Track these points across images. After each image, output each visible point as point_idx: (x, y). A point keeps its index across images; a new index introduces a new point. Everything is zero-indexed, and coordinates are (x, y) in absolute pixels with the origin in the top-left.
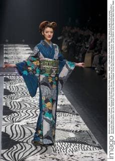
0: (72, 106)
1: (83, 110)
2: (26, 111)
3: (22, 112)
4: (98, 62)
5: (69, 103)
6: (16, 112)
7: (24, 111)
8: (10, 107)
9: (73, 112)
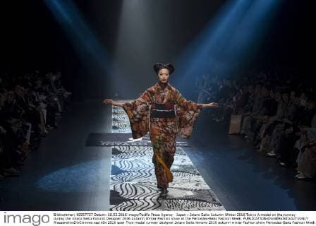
0: (212, 192)
1: (228, 197)
2: (144, 199)
3: (138, 199)
4: (250, 127)
5: (207, 187)
6: (129, 200)
7: (141, 198)
8: (121, 192)
9: (214, 200)
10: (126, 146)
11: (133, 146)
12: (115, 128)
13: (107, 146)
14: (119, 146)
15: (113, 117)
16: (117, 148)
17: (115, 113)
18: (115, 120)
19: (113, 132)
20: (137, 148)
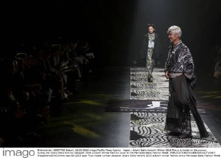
10: (144, 112)
11: (151, 112)
12: (133, 94)
13: (126, 112)
14: (138, 112)
15: (131, 84)
16: (136, 114)
17: (133, 80)
18: (133, 87)
19: (131, 99)
20: (155, 114)
